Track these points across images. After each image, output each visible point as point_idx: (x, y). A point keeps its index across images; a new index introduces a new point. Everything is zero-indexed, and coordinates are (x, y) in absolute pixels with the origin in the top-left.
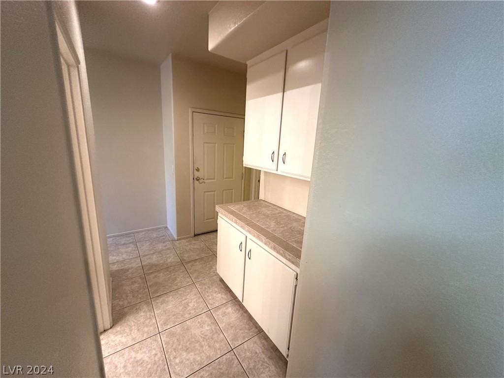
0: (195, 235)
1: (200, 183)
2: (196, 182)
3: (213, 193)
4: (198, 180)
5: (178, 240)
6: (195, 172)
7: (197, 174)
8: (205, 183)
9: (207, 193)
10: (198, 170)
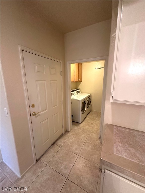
0: (37, 161)
1: (36, 117)
2: (33, 117)
3: (46, 120)
4: (33, 115)
5: (22, 177)
6: (32, 108)
7: (33, 110)
8: (40, 115)
9: (42, 123)
10: (33, 106)
